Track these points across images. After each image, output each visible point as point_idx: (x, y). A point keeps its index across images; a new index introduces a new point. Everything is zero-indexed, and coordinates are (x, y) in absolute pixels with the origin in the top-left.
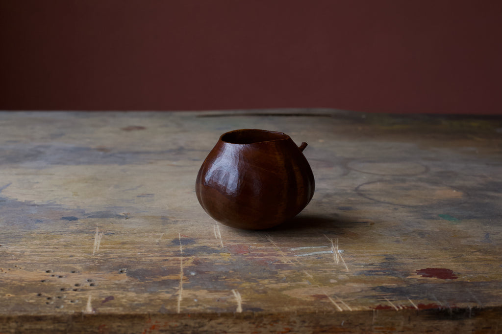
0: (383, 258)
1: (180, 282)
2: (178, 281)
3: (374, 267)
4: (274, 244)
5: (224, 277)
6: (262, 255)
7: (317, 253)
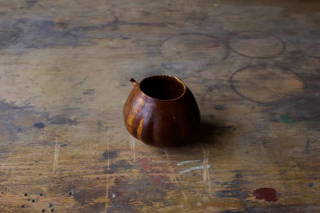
0: (234, 174)
1: (105, 206)
2: (104, 204)
3: (228, 185)
4: (168, 156)
5: (132, 200)
6: (158, 172)
7: (193, 168)
